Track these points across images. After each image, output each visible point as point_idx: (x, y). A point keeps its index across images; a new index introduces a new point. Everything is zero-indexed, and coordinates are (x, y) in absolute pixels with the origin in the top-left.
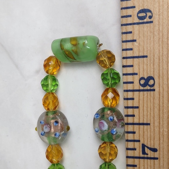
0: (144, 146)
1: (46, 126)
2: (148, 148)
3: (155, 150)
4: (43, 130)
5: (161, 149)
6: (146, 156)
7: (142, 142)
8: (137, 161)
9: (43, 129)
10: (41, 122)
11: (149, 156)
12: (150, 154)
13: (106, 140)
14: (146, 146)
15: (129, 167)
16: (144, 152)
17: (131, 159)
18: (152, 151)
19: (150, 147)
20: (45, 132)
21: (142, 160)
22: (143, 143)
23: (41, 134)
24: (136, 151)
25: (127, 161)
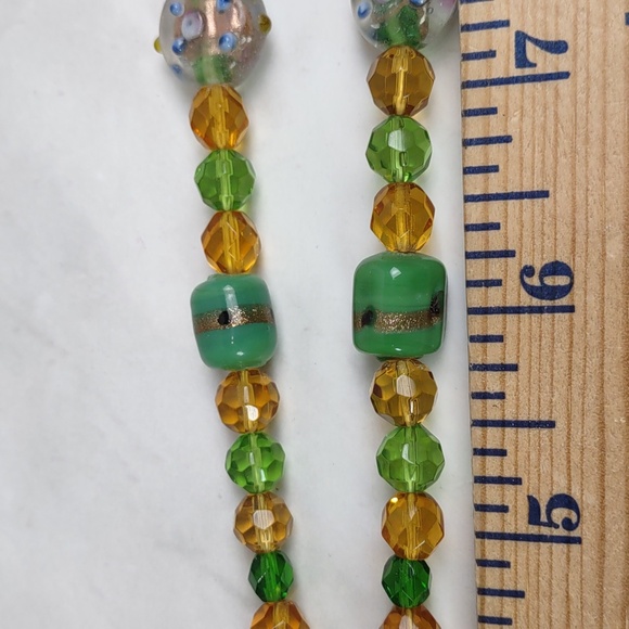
0: (521, 39)
1: (192, 17)
2: (536, 42)
3: (558, 47)
4: (181, 34)
5: (581, 41)
6: (528, 71)
7: (515, 26)
8: (497, 95)
9: (178, 34)
10: (172, 8)
11: (539, 70)
12: (544, 62)
13: (396, 33)
14: (530, 39)
15: (471, 118)
16: (522, 61)
17: (478, 89)
18: (548, 54)
19: (541, 38)
20: (185, 41)
21: (514, 88)
22: (519, 29)
23: (176, 50)
24: (494, 60)
25: (464, 98)
